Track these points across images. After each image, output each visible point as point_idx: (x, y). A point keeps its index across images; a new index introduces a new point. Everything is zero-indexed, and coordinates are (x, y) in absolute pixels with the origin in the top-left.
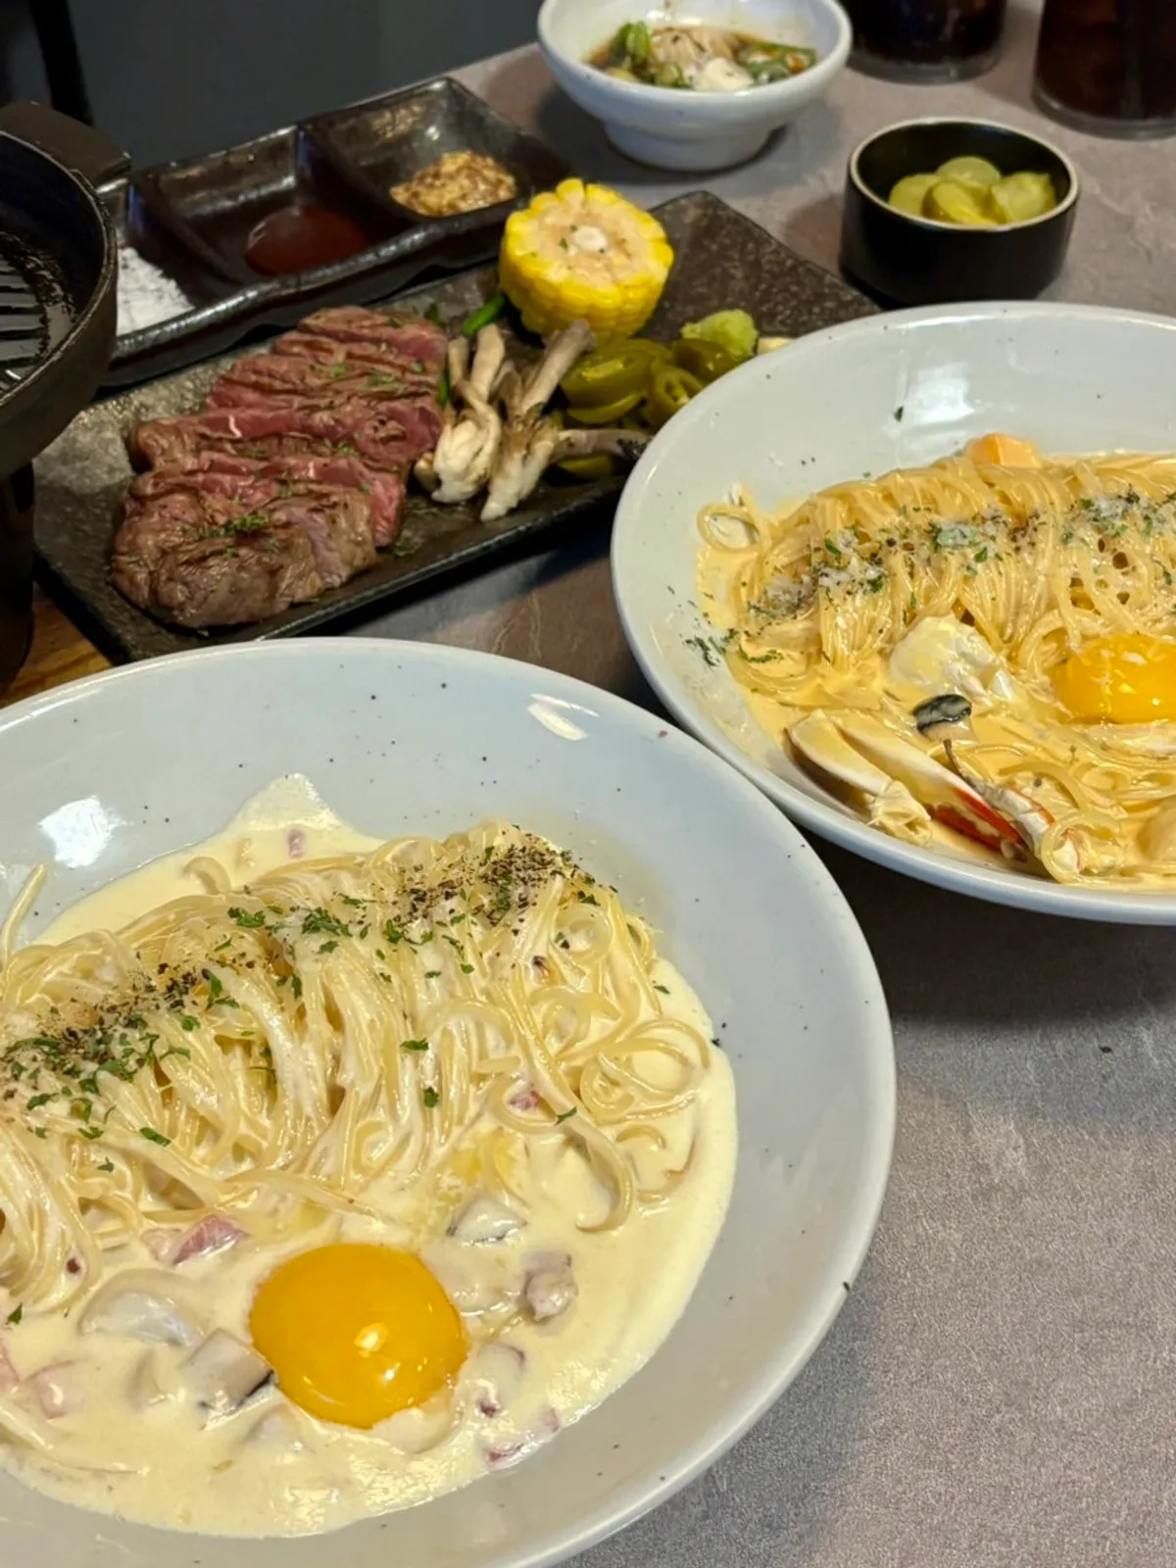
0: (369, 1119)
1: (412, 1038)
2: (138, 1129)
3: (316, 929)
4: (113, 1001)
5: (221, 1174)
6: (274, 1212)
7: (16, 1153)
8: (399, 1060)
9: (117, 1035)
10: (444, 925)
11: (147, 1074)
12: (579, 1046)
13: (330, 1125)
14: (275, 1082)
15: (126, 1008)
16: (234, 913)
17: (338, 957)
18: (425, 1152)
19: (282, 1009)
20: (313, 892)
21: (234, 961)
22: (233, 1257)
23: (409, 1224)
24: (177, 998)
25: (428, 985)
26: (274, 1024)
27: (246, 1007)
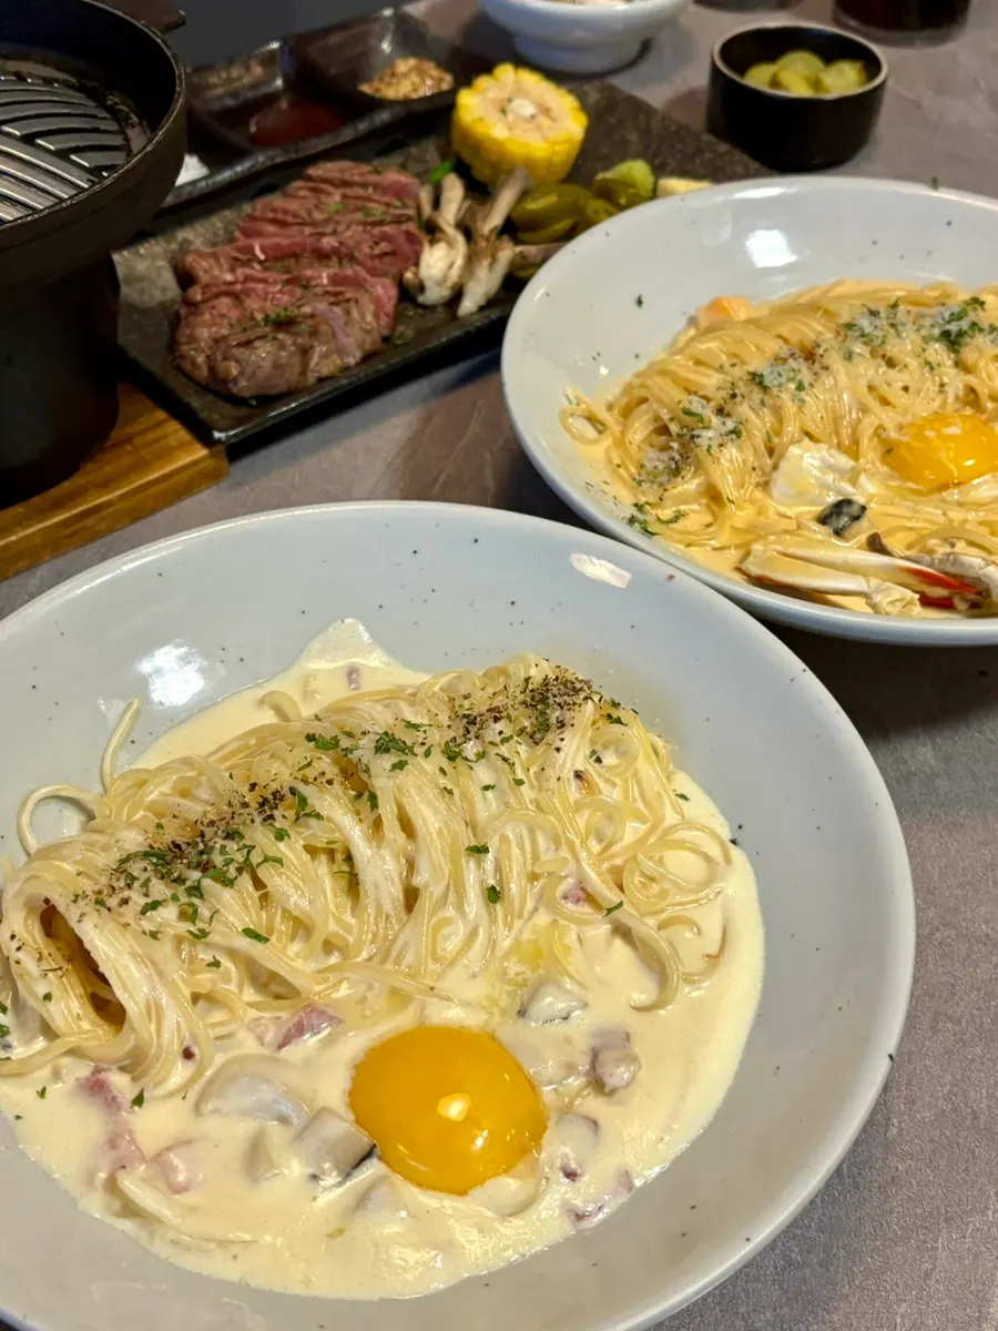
0: (441, 915)
1: (473, 843)
2: (240, 929)
3: (387, 750)
4: (212, 817)
5: (312, 966)
6: (363, 1000)
7: (133, 954)
8: (463, 860)
9: (218, 846)
10: (496, 745)
11: (245, 881)
12: (616, 848)
13: (407, 922)
14: (358, 884)
15: (223, 822)
16: (310, 738)
17: (407, 776)
18: (492, 944)
19: (360, 820)
20: (381, 719)
21: (315, 779)
22: (329, 1042)
23: (484, 1008)
24: (269, 813)
25: (485, 798)
26: (355, 833)
27: (330, 820)
